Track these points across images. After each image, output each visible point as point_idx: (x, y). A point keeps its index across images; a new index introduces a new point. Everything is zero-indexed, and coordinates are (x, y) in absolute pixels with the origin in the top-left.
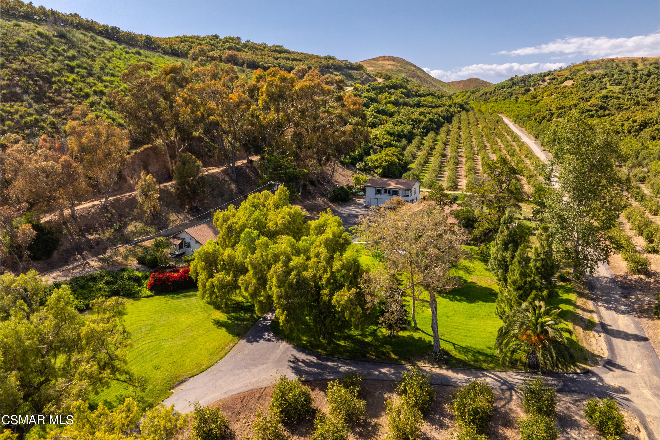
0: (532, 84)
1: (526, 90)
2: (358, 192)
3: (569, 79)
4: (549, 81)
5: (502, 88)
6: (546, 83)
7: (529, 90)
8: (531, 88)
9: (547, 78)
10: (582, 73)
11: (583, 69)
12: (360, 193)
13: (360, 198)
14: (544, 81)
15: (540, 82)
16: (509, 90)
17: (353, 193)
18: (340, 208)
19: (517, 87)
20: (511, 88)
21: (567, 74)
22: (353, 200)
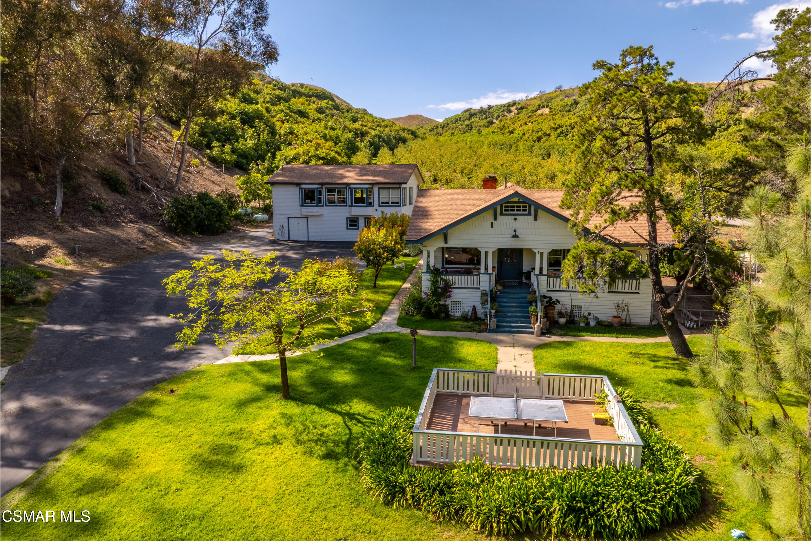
0: (495, 116)
1: (488, 122)
2: (252, 214)
3: (544, 107)
4: (516, 112)
5: (457, 121)
6: (513, 114)
7: (492, 123)
8: (494, 121)
9: (513, 109)
10: (558, 99)
11: (557, 96)
12: (259, 216)
13: (256, 227)
14: (510, 111)
15: (506, 114)
16: (467, 122)
17: (237, 217)
18: (194, 249)
19: (477, 120)
20: (469, 119)
21: (537, 102)
22: (237, 231)
